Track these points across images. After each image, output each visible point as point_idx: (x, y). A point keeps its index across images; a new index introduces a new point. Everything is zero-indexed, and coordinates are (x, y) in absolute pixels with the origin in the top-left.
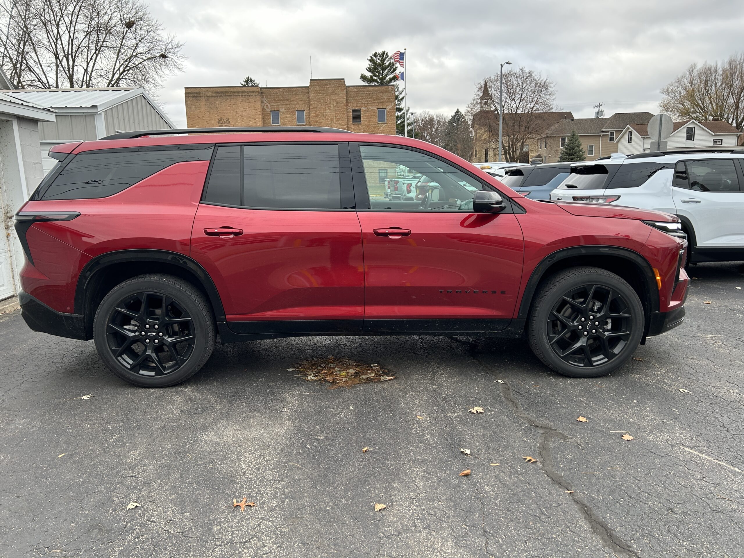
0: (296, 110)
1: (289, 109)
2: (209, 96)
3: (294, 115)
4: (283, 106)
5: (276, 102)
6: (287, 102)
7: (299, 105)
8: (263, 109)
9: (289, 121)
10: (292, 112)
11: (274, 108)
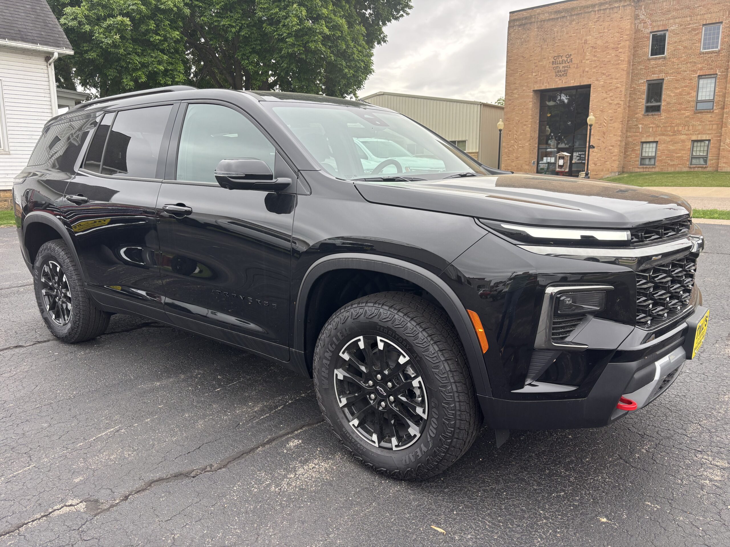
0: (704, 25)
1: (689, 24)
2: (544, 21)
3: (698, 33)
4: (677, 20)
5: (664, 14)
6: (687, 12)
7: (711, 13)
8: (637, 31)
9: (685, 47)
10: (694, 29)
11: (659, 26)
